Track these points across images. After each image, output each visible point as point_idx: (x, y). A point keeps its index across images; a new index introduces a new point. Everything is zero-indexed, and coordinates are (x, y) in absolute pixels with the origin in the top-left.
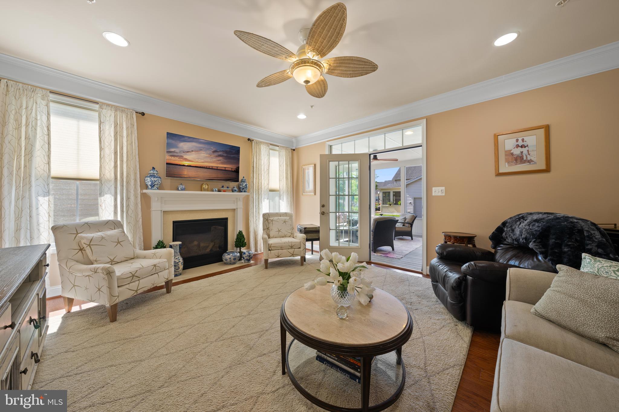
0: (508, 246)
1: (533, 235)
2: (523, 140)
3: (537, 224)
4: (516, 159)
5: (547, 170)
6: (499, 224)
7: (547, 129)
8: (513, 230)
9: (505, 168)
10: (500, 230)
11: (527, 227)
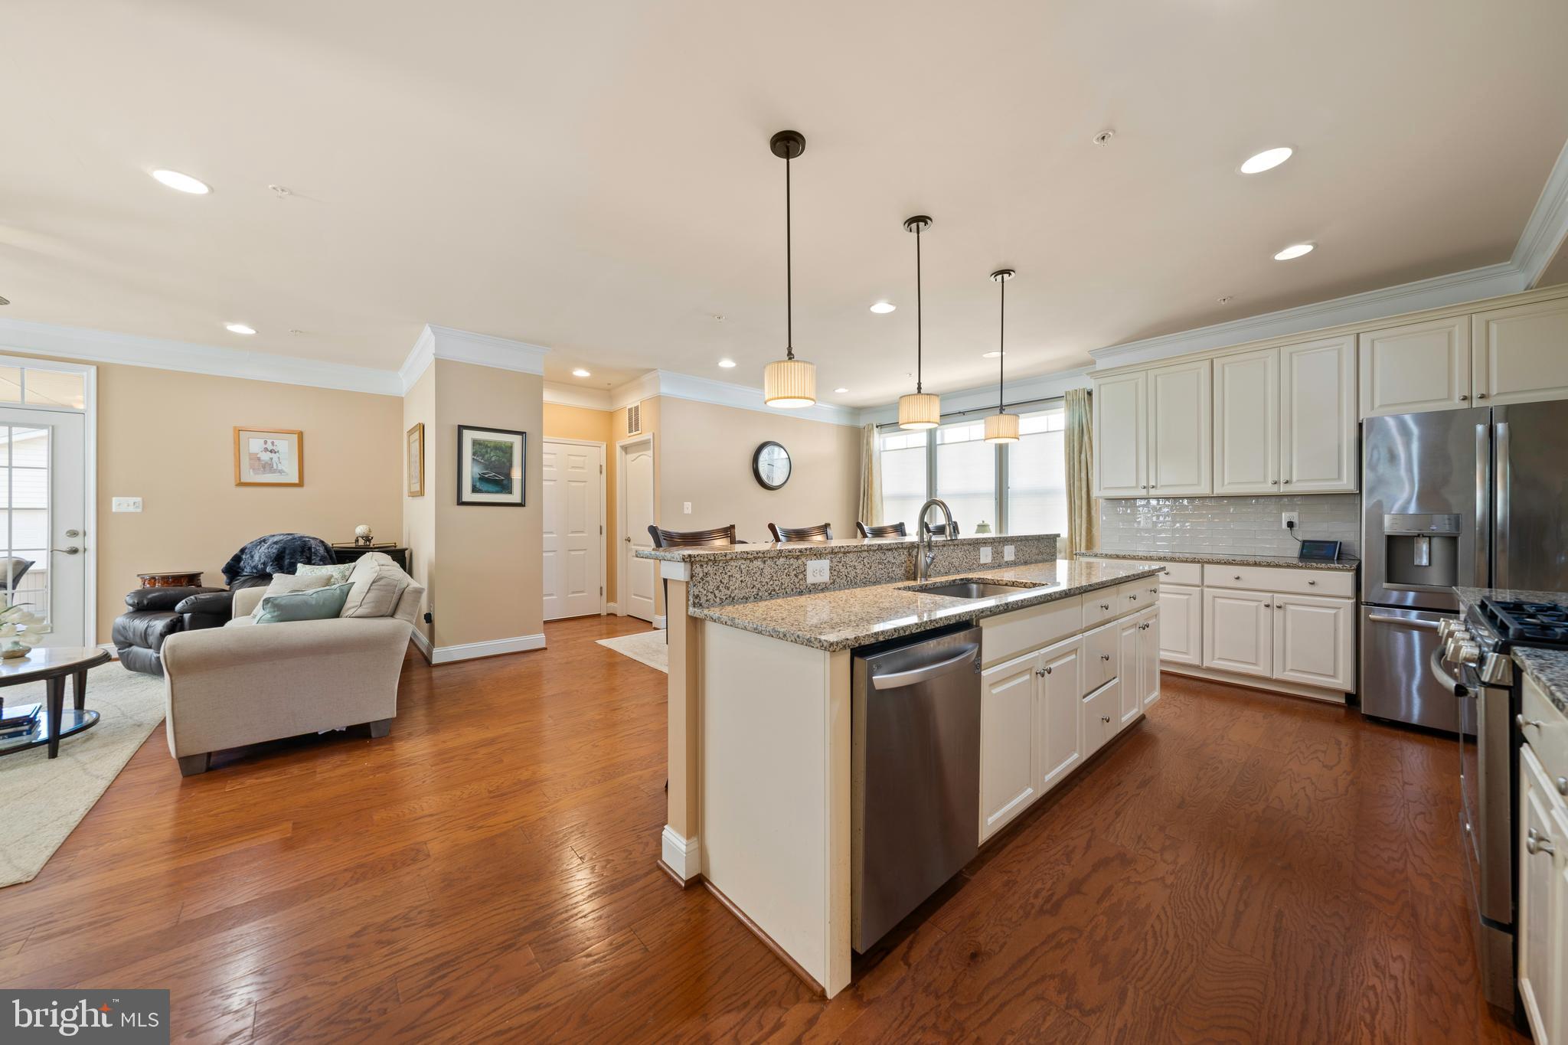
0: (247, 577)
1: (271, 558)
2: (273, 443)
3: (275, 546)
4: (264, 467)
5: (300, 484)
6: (236, 551)
7: (301, 435)
8: (252, 557)
9: (249, 476)
10: (237, 559)
11: (266, 551)
